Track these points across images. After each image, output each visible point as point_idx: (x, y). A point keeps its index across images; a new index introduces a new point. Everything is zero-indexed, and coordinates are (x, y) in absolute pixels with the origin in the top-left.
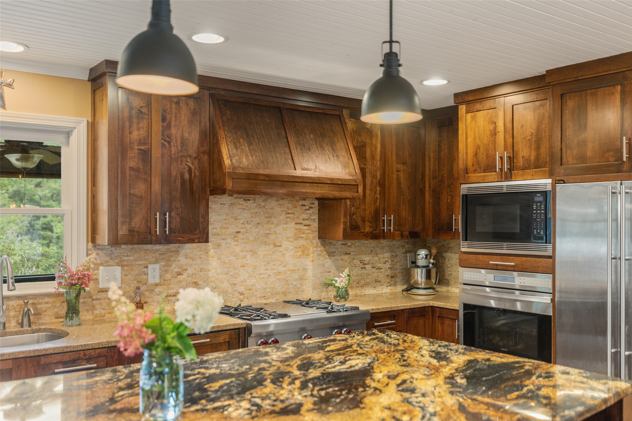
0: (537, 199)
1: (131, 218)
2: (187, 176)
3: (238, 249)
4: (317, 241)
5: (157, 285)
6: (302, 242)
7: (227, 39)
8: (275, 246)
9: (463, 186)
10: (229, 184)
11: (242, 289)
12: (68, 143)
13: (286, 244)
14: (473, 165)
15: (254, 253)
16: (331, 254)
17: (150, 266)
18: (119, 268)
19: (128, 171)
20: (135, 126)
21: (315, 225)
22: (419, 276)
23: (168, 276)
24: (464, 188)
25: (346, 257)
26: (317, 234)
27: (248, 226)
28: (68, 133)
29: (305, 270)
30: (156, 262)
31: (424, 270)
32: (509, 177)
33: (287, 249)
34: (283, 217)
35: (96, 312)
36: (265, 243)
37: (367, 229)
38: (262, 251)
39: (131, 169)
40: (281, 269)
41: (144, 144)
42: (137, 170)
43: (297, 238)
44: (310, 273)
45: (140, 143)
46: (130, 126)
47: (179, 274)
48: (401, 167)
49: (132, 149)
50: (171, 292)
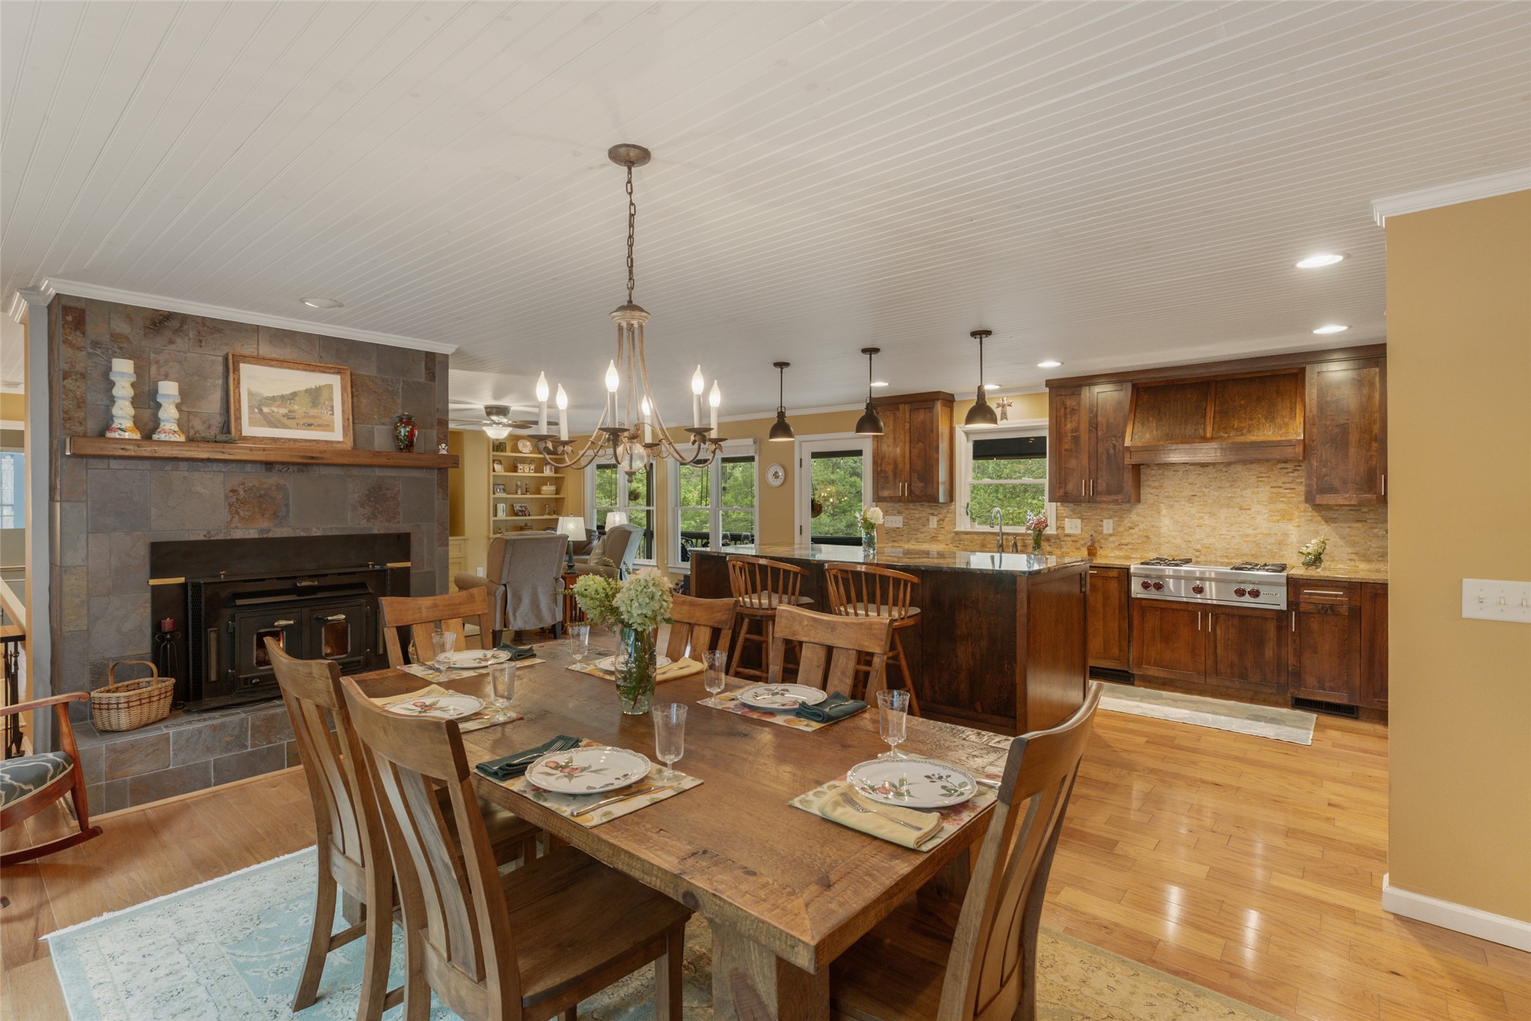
1: (1066, 484)
2: (1112, 451)
3: (1193, 511)
5: (1111, 535)
6: (1280, 506)
7: (1062, 363)
8: (1241, 508)
11: (1198, 547)
13: (1255, 508)
15: (1212, 514)
17: (1105, 521)
18: (1080, 520)
19: (1063, 453)
20: (1069, 420)
21: (1302, 488)
23: (1121, 529)
26: (1304, 498)
27: (1207, 490)
30: (1110, 518)
33: (1258, 513)
34: (1253, 479)
35: (1063, 550)
36: (1228, 506)
37: (1352, 492)
38: (1224, 513)
39: (1066, 450)
40: (1250, 531)
41: (1076, 432)
42: (1071, 451)
45: (1073, 431)
46: (1065, 421)
47: (1131, 528)
49: (1066, 436)
50: (1123, 542)
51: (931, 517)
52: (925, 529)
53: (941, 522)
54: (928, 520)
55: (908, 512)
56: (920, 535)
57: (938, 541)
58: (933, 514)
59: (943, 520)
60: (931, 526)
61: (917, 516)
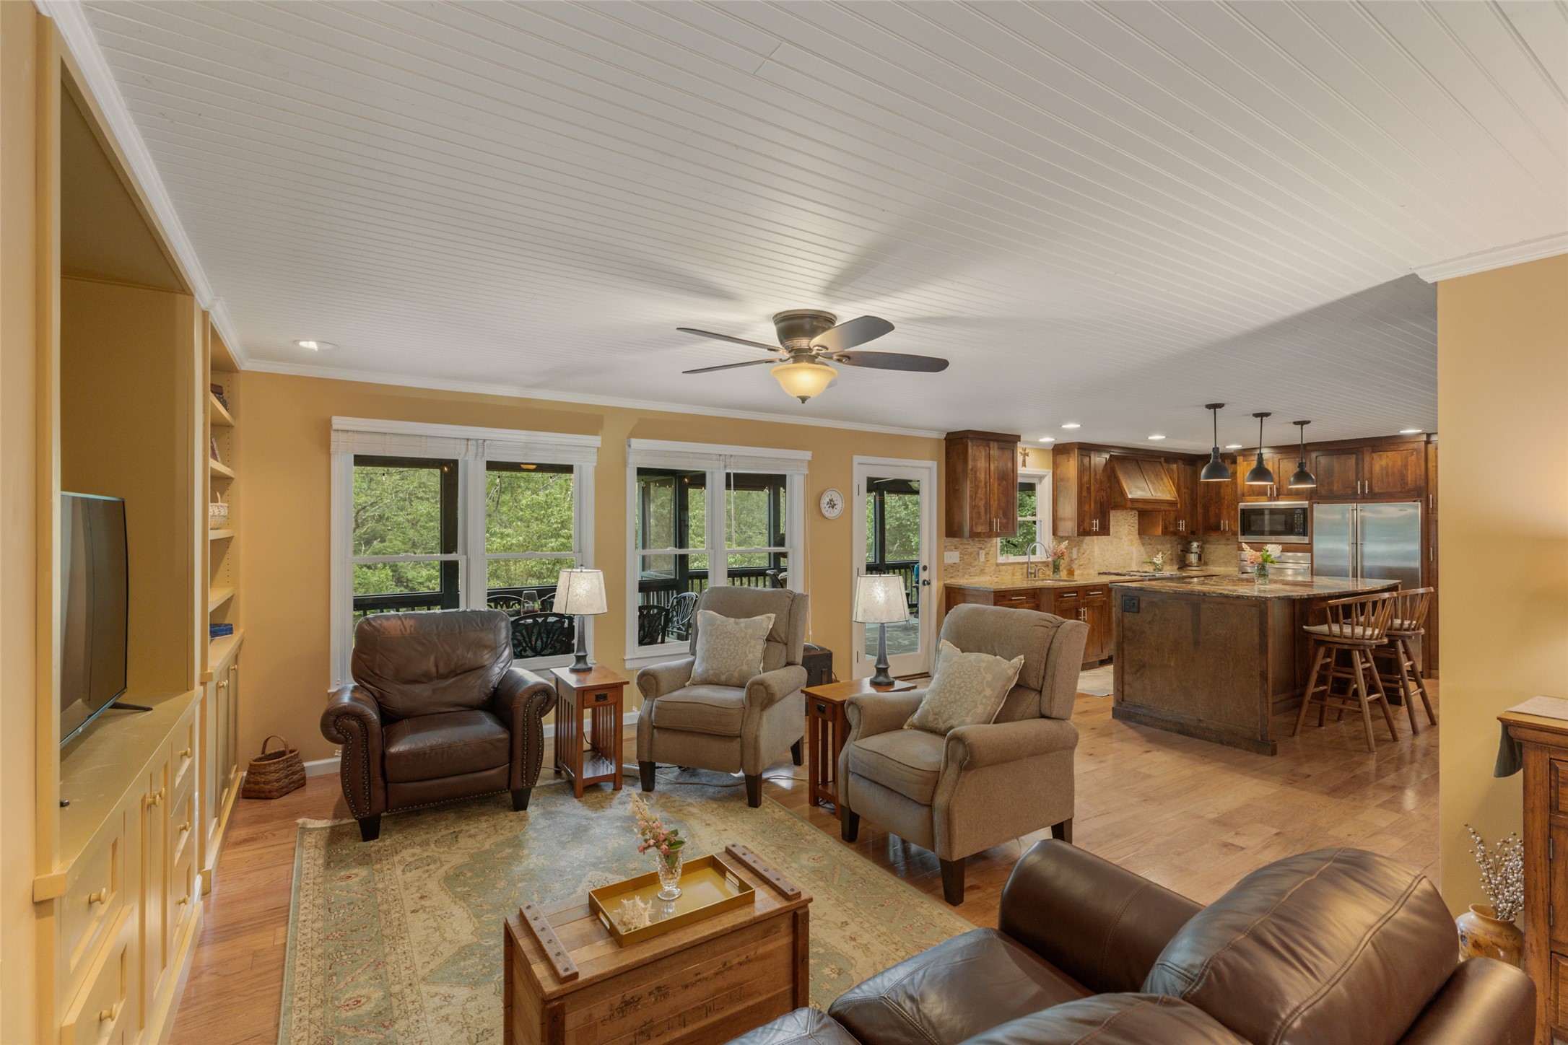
0: (1297, 512)
2: (1099, 499)
4: (1137, 536)
5: (1076, 559)
6: (1131, 537)
9: (1240, 504)
10: (1129, 504)
11: (1107, 564)
12: (1040, 483)
13: (1124, 538)
14: (1248, 492)
16: (1143, 544)
19: (1083, 499)
20: (1085, 474)
21: (1137, 526)
22: (1193, 558)
23: (1080, 555)
24: (1242, 505)
25: (1150, 547)
26: (1137, 532)
28: (1041, 478)
29: (1132, 553)
30: (1075, 547)
31: (1197, 555)
32: (1277, 499)
34: (1125, 522)
36: (1116, 537)
37: (1172, 529)
39: (1084, 497)
40: (1125, 552)
42: (1086, 497)
43: (1129, 534)
44: (1134, 555)
45: (1087, 483)
46: (1083, 475)
48: (1186, 491)
49: (1084, 486)
50: (1081, 563)
51: (980, 551)
52: (976, 563)
53: (987, 556)
54: (978, 554)
55: (962, 547)
56: (972, 569)
57: (985, 573)
58: (981, 548)
59: (988, 554)
60: (981, 560)
61: (970, 550)
